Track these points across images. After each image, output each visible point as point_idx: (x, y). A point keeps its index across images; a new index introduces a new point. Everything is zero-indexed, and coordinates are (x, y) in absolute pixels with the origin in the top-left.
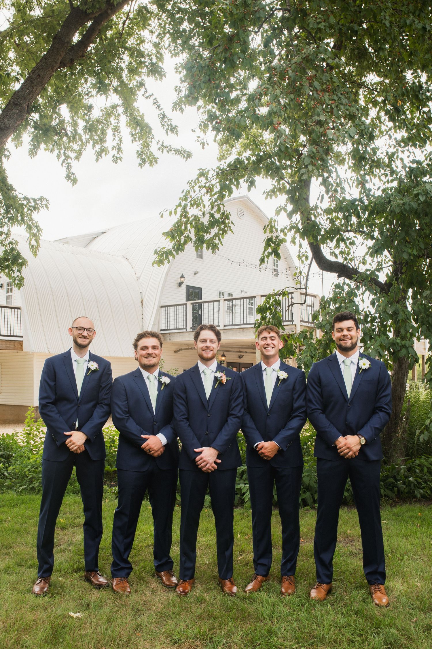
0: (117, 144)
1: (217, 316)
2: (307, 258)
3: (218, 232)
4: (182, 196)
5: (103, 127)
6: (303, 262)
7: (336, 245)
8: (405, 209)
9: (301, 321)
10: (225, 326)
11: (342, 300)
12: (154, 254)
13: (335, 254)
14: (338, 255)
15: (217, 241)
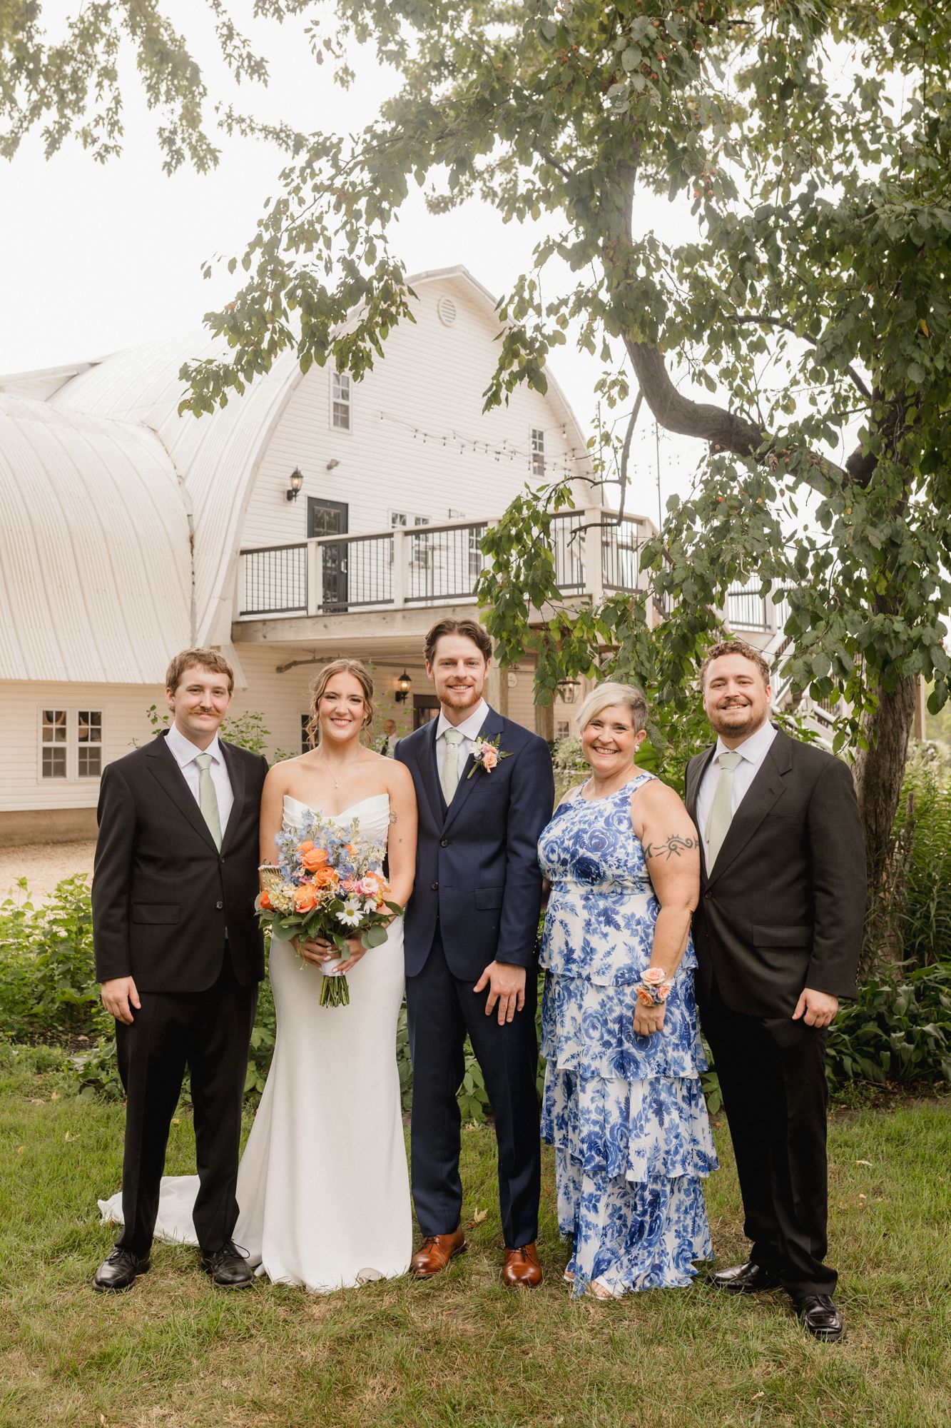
0: (109, 109)
1: (387, 576)
2: (624, 390)
3: (371, 318)
4: (265, 214)
5: (75, 72)
6: (612, 403)
7: (710, 351)
8: (918, 229)
9: (605, 586)
10: (406, 600)
11: (732, 507)
12: (180, 379)
13: (708, 379)
14: (717, 380)
15: (367, 345)
